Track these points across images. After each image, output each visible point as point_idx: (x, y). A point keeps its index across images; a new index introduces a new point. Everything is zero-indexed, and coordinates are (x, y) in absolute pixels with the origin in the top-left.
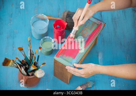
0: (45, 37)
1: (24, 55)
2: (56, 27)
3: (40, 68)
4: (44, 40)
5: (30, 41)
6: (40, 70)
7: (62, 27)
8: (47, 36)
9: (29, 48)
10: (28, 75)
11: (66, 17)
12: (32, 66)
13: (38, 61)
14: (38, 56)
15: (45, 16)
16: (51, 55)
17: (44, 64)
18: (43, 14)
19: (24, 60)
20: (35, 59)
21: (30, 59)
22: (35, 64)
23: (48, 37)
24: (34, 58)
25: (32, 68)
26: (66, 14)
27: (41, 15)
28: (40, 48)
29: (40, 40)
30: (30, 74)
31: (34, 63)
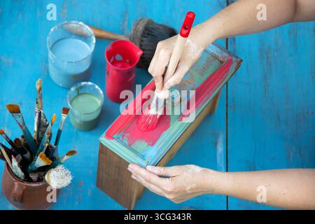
0: (83, 83)
1: (22, 126)
2: (112, 60)
3: (61, 164)
4: (77, 90)
5: (40, 89)
6: (59, 167)
7: (128, 61)
8: (87, 81)
9: (37, 109)
10: (28, 179)
11: (142, 36)
12: (41, 157)
13: (56, 143)
14: (59, 132)
15: (87, 27)
16: (93, 132)
17: (71, 153)
18: (81, 23)
19: (20, 138)
20: (50, 138)
21: (35, 138)
22: (50, 153)
23: (90, 83)
24: (46, 136)
25: (40, 162)
26: (141, 28)
27: (77, 24)
28: (66, 111)
29: (69, 89)
30: (34, 177)
31: (45, 149)
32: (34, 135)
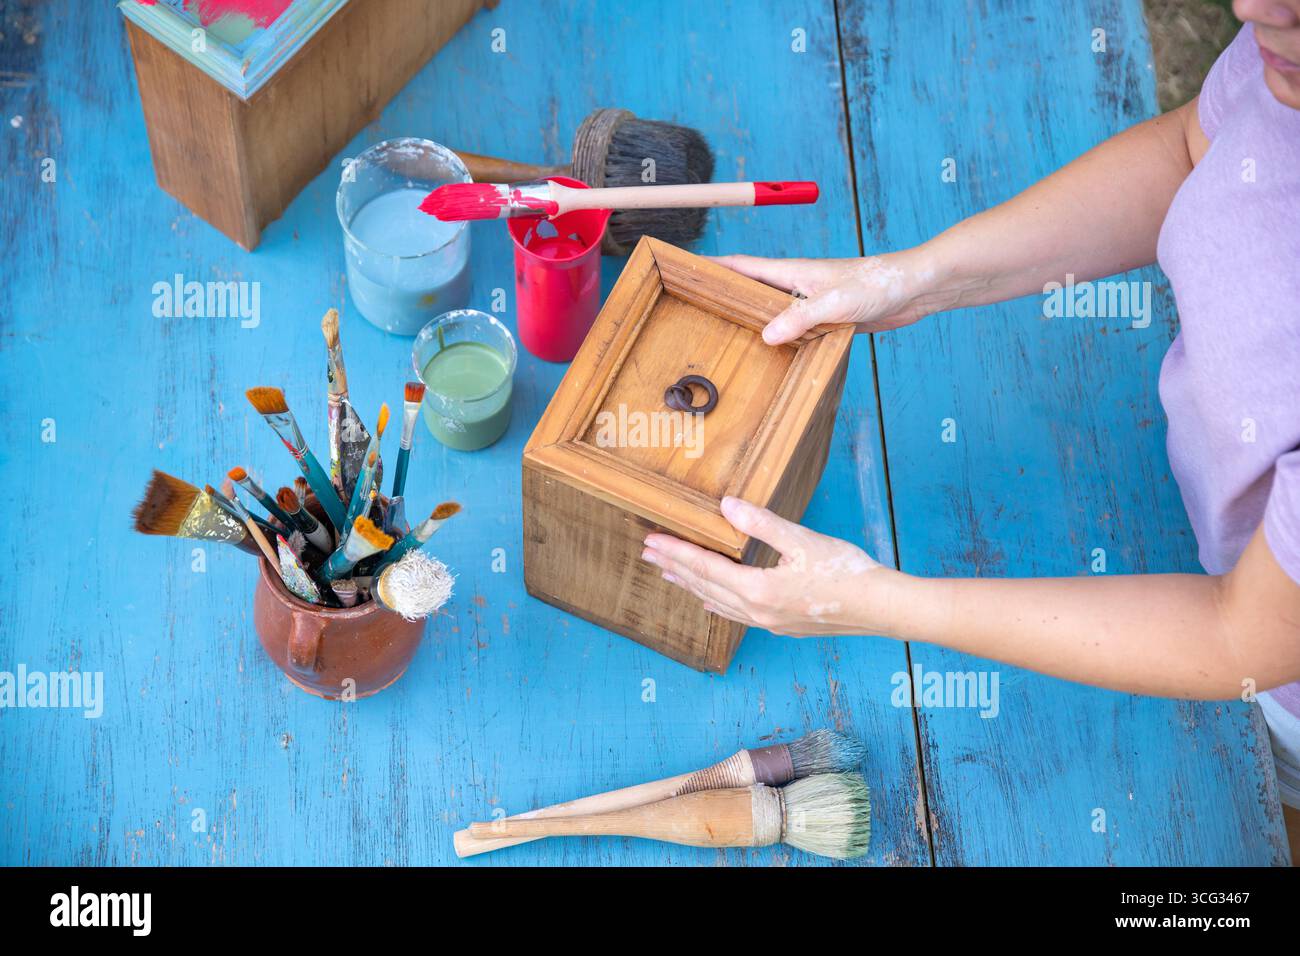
0: (453, 314)
1: (298, 448)
2: (528, 238)
3: (417, 546)
4: (439, 337)
5: (336, 339)
6: (412, 557)
7: (573, 236)
8: (465, 307)
9: (332, 399)
10: (330, 600)
11: (607, 161)
12: (360, 529)
13: (398, 490)
14: (403, 457)
15: (447, 152)
16: (498, 450)
17: (446, 511)
18: (427, 143)
19: (294, 487)
20: (378, 478)
21: (337, 482)
22: (381, 515)
23: (472, 312)
24: (368, 471)
25: (358, 545)
26: (601, 138)
27: (418, 147)
28: (415, 392)
29: (413, 337)
30: (345, 591)
31: (367, 509)
32: (332, 474)
